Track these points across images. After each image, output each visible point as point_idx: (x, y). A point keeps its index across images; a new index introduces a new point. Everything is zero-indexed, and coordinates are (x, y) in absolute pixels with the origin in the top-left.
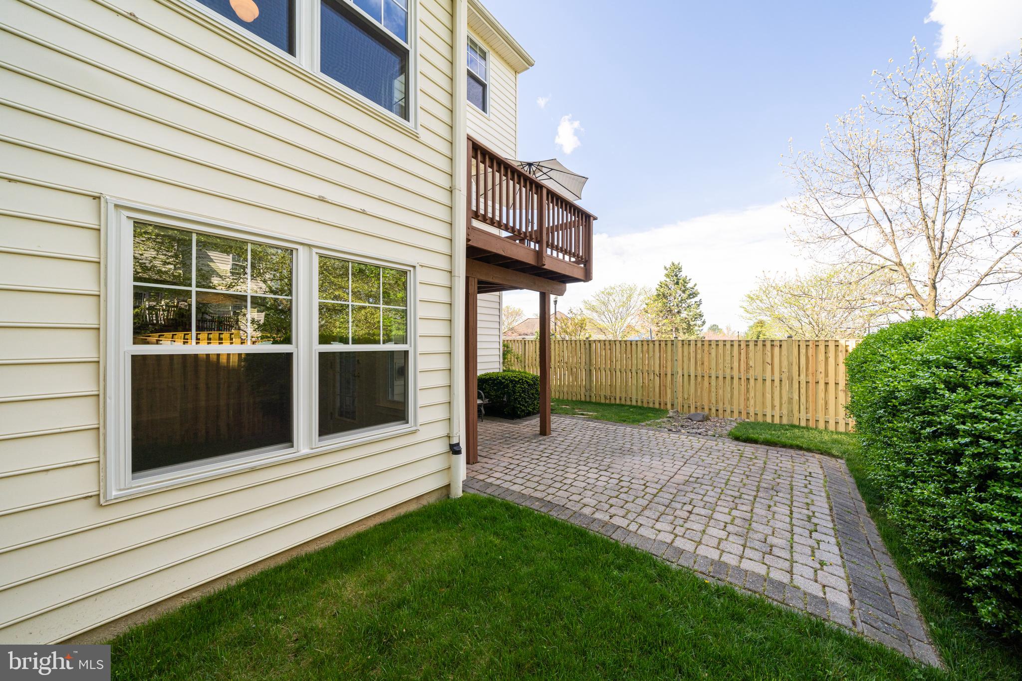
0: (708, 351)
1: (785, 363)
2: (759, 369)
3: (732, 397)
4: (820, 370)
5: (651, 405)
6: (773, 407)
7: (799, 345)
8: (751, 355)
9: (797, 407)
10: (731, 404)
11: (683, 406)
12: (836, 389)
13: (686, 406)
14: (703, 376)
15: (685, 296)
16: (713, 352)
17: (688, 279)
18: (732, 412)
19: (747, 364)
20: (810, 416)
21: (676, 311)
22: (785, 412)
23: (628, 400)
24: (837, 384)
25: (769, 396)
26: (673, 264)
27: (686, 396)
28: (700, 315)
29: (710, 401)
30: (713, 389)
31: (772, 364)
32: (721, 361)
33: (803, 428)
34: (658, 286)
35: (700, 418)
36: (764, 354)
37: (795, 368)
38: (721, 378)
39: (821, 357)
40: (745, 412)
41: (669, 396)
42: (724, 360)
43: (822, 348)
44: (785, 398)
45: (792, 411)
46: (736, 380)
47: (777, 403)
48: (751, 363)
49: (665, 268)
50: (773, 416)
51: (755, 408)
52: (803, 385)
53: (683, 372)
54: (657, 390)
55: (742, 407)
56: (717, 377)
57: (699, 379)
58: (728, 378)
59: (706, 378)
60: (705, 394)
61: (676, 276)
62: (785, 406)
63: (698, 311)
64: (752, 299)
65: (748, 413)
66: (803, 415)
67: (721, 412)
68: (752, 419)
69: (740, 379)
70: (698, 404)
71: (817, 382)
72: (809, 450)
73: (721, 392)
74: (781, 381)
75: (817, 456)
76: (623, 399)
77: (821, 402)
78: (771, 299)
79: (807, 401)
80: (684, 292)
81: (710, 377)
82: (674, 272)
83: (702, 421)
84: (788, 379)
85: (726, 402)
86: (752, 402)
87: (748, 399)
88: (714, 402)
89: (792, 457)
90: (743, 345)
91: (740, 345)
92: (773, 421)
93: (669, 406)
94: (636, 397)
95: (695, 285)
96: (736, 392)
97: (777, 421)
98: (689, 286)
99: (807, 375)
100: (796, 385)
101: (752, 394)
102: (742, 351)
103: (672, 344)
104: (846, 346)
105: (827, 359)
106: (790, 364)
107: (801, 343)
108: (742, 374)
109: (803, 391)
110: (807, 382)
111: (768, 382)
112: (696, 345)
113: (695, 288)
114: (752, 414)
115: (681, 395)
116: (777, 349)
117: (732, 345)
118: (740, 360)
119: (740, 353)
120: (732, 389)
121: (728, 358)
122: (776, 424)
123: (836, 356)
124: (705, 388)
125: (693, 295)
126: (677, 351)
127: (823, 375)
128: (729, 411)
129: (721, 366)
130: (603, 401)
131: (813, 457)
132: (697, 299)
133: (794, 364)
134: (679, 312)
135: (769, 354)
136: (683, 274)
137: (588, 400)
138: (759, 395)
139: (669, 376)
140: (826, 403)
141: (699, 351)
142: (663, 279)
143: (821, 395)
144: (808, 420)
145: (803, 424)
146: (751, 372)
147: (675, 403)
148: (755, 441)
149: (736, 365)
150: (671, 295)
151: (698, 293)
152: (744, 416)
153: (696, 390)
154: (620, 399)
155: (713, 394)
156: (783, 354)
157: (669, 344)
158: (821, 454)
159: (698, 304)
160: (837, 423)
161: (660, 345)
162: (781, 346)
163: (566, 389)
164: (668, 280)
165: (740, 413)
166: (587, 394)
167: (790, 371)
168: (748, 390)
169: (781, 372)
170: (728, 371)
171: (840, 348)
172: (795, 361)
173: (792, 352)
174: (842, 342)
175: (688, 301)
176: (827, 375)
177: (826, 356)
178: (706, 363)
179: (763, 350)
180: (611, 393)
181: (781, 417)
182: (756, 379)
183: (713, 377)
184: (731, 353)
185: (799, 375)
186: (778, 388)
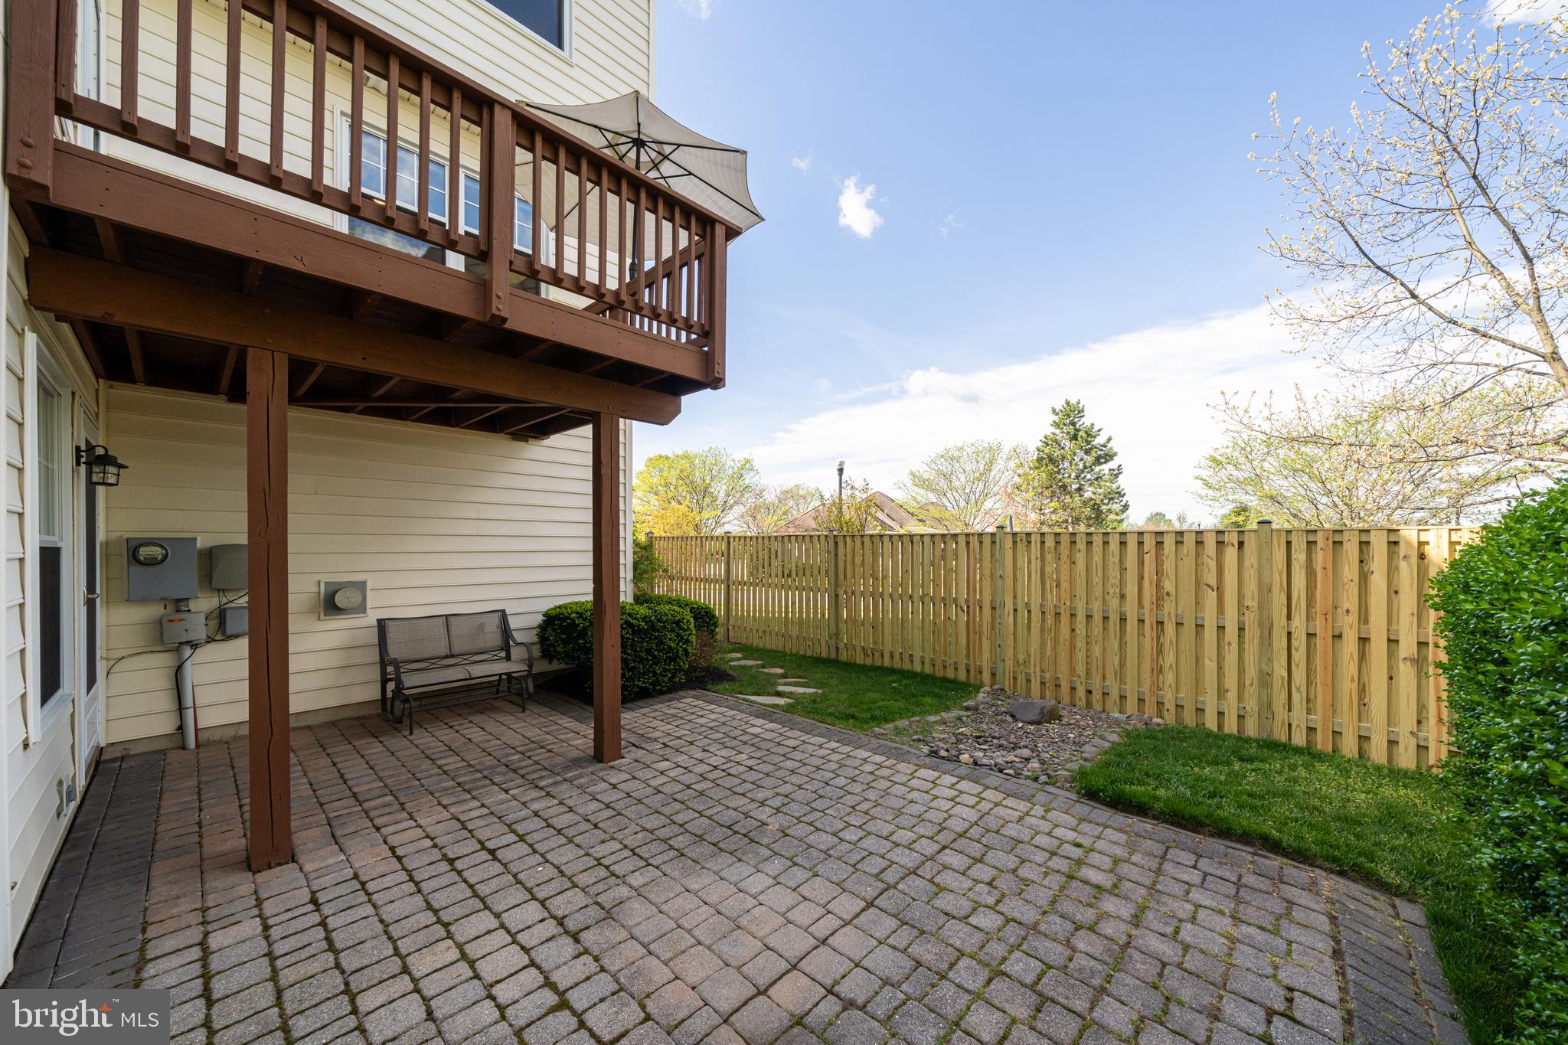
0: (1070, 557)
1: (1251, 587)
2: (1187, 598)
3: (1122, 664)
4: (1346, 606)
5: (951, 674)
6: (1222, 692)
7: (1289, 543)
8: (1169, 565)
9: (1284, 695)
10: (1121, 677)
11: (1015, 678)
12: (1391, 655)
13: (1021, 679)
14: (1058, 614)
15: (1089, 459)
16: (1081, 558)
17: (1096, 428)
18: (1123, 697)
19: (1159, 586)
20: (1317, 719)
21: (1075, 486)
22: (1251, 705)
23: (906, 659)
24: (1393, 642)
25: (1210, 665)
26: (1068, 403)
27: (1021, 658)
28: (1119, 493)
29: (1072, 670)
30: (1080, 644)
31: (1220, 589)
32: (1097, 579)
33: (1298, 751)
34: (1040, 444)
35: (1033, 715)
36: (1199, 564)
37: (1279, 600)
38: (1097, 618)
39: (1350, 571)
40: (1154, 699)
41: (986, 655)
42: (1105, 578)
43: (1351, 549)
44: (1251, 673)
45: (1270, 705)
46: (1131, 625)
47: (1231, 681)
48: (1168, 586)
49: (1054, 411)
50: (1221, 714)
51: (1177, 691)
52: (1300, 642)
53: (1015, 604)
54: (963, 640)
55: (1146, 688)
56: (1089, 617)
57: (1050, 619)
58: (1114, 618)
59: (1065, 619)
60: (1063, 656)
61: (1073, 424)
62: (1251, 691)
63: (1114, 486)
64: (1219, 463)
65: (1160, 704)
66: (1299, 716)
67: (1097, 696)
68: (1170, 719)
69: (1141, 621)
70: (1047, 675)
71: (1338, 636)
72: (1300, 856)
73: (1097, 650)
74: (1241, 629)
75: (1328, 883)
76: (897, 657)
77: (1348, 688)
78: (1255, 463)
79: (1309, 682)
80: (1087, 452)
81: (1073, 615)
82: (1070, 416)
83: (1039, 723)
84: (1260, 625)
85: (1110, 676)
86: (1169, 677)
87: (1161, 671)
88: (1083, 674)
89: (1239, 884)
90: (1149, 543)
91: (1141, 543)
92: (1220, 727)
93: (986, 677)
94: (920, 656)
95: (1110, 439)
96: (1132, 652)
97: (1231, 727)
98: (1099, 440)
99: (1309, 617)
100: (1279, 642)
101: (1169, 658)
102: (1147, 557)
103: (993, 542)
104: (1421, 544)
105: (1364, 577)
106: (1265, 590)
107: (1294, 538)
108: (1146, 610)
109: (1299, 656)
110: (1310, 636)
111: (1210, 634)
112: (1043, 543)
113: (1109, 445)
114: (1169, 704)
115: (1010, 654)
116: (1231, 554)
117: (1123, 543)
118: (1141, 578)
119: (1141, 563)
120: (1122, 644)
121: (1114, 573)
122: (1229, 736)
123: (1392, 570)
124: (1061, 640)
125: (1109, 457)
126: (1003, 557)
127: (1353, 618)
128: (1115, 695)
129: (1098, 591)
130: (860, 660)
131: (1312, 888)
132: (1113, 464)
133: (1276, 588)
134: (1079, 489)
135: (1213, 564)
136: (1087, 421)
137: (833, 656)
138: (1186, 660)
139: (987, 611)
140: (1363, 690)
141: (1049, 557)
142: (1050, 430)
143: (1349, 667)
144: (1311, 730)
145: (1299, 739)
146: (1168, 606)
147: (999, 670)
148: (1138, 808)
149: (1131, 589)
150: (1063, 458)
151: (1115, 454)
152: (1150, 710)
153: (1043, 646)
154: (892, 656)
155: (1080, 656)
156: (1247, 564)
157: (987, 541)
158: (1341, 873)
159: (1116, 474)
160: (1392, 743)
161: (968, 543)
162: (1241, 544)
163: (794, 632)
164: (1058, 431)
165: (1141, 700)
166: (833, 643)
167: (1264, 606)
168: (1160, 650)
169: (1242, 609)
170: (1114, 602)
171: (1402, 550)
172: (1278, 581)
173: (1270, 560)
174: (1410, 534)
175: (1097, 469)
176: (1364, 618)
177: (1361, 569)
178: (1065, 585)
179: (1197, 555)
180: (875, 643)
181: (1241, 717)
182: (1179, 624)
183: (1081, 617)
184: (1121, 561)
185: (1289, 617)
186: (1235, 646)
